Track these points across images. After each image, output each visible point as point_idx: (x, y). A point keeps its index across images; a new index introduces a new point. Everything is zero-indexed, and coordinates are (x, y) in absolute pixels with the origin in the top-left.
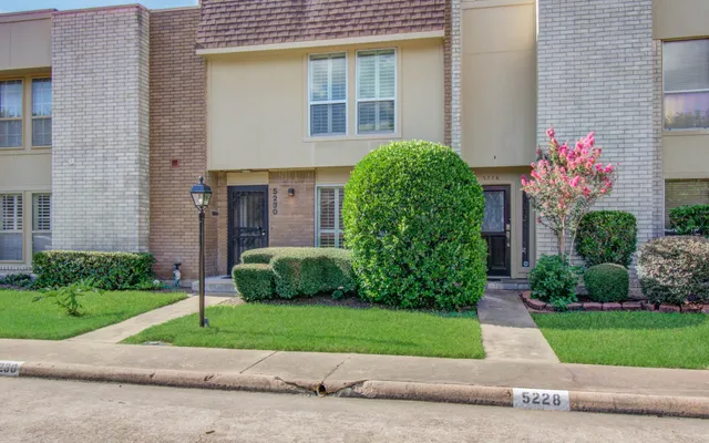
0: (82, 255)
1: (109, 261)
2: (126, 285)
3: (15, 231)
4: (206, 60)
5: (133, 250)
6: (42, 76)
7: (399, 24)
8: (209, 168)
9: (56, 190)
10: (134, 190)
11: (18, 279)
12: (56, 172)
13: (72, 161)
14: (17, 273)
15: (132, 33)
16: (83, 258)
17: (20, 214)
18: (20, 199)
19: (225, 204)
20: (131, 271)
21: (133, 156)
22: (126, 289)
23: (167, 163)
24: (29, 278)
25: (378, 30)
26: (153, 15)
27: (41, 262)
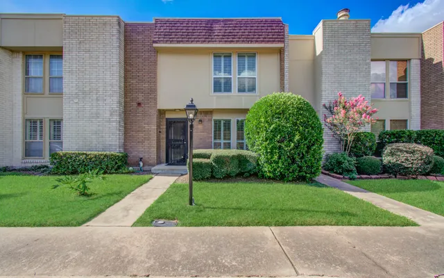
0: (83, 154)
1: (102, 157)
2: (113, 171)
3: (38, 140)
4: (157, 51)
5: (116, 151)
6: (56, 54)
7: (262, 39)
8: (158, 108)
9: (65, 117)
10: (116, 118)
11: (40, 168)
12: (66, 107)
13: (76, 101)
14: (38, 165)
15: (115, 32)
16: (84, 156)
17: (41, 131)
18: (41, 122)
19: (165, 127)
20: (116, 163)
21: (116, 98)
22: (113, 173)
23: (135, 104)
24: (47, 167)
25: (252, 41)
26: (126, 25)
27: (55, 159)
